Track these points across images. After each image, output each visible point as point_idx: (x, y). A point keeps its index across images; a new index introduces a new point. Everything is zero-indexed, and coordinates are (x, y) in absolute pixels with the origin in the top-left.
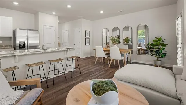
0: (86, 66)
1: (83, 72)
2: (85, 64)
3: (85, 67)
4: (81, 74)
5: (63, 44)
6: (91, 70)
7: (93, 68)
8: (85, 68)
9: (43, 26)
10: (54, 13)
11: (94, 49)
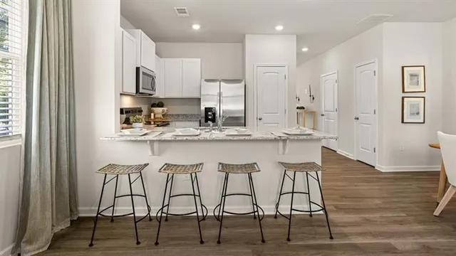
0: (379, 209)
1: (345, 235)
2: (377, 201)
3: (367, 216)
4: (334, 242)
5: (323, 115)
6: (392, 241)
7: (412, 234)
8: (368, 221)
9: (255, 67)
10: (279, 28)
11: (433, 143)
